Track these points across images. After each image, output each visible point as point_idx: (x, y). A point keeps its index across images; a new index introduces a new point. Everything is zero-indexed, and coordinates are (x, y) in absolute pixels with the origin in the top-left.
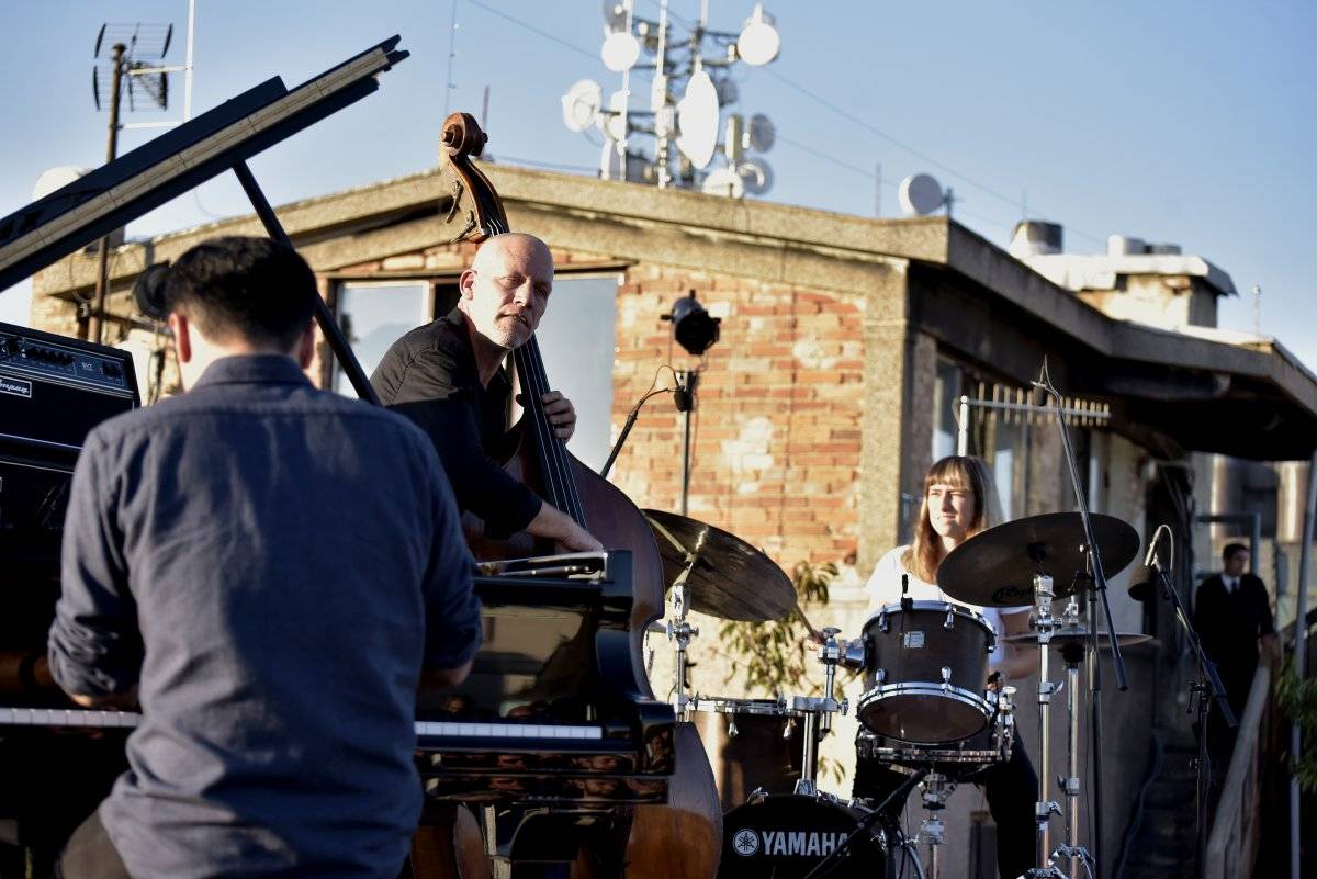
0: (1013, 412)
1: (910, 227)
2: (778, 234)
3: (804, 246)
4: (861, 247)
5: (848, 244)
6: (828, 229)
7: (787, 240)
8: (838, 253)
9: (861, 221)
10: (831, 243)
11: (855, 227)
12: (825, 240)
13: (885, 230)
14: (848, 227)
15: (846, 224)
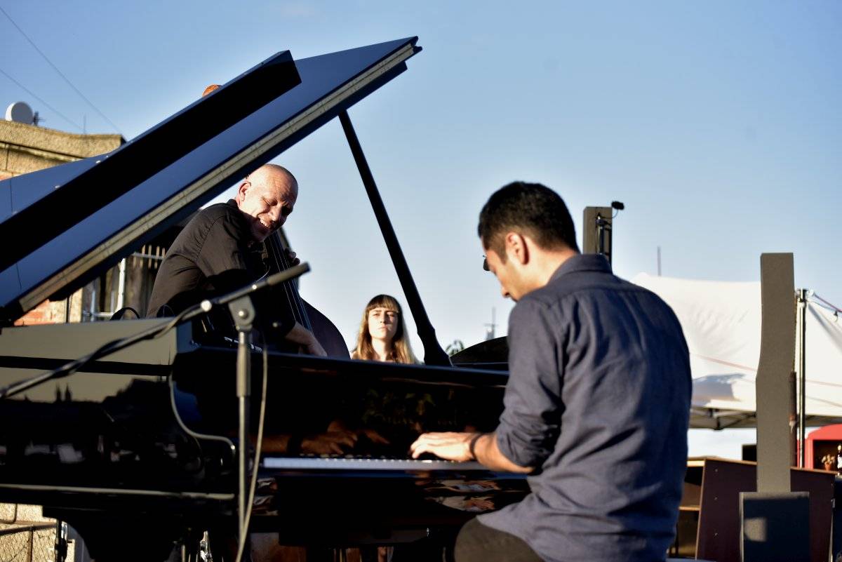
0: (153, 261)
1: (96, 141)
2: (7, 140)
3: (22, 149)
4: (63, 151)
5: (54, 149)
6: (42, 138)
7: (11, 144)
8: (45, 154)
9: (63, 135)
10: (42, 147)
11: (59, 138)
12: (38, 145)
13: (79, 141)
14: (55, 138)
15: (53, 136)
